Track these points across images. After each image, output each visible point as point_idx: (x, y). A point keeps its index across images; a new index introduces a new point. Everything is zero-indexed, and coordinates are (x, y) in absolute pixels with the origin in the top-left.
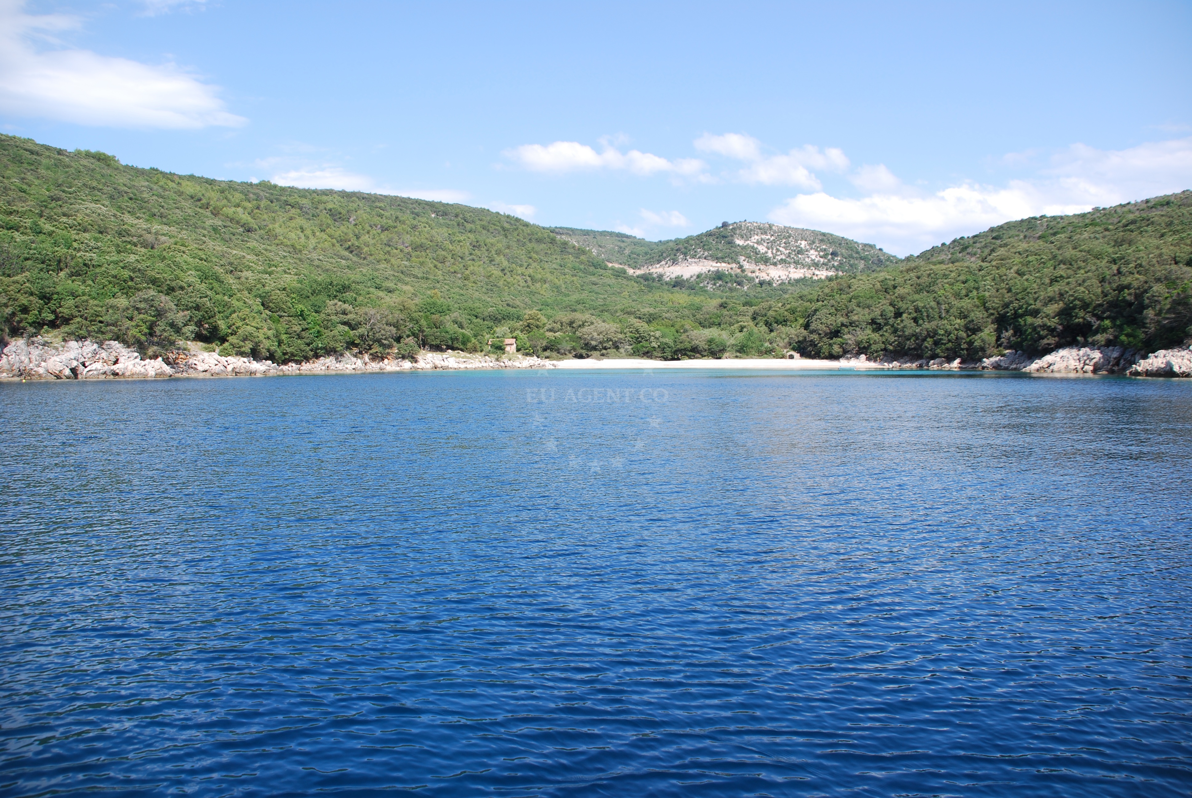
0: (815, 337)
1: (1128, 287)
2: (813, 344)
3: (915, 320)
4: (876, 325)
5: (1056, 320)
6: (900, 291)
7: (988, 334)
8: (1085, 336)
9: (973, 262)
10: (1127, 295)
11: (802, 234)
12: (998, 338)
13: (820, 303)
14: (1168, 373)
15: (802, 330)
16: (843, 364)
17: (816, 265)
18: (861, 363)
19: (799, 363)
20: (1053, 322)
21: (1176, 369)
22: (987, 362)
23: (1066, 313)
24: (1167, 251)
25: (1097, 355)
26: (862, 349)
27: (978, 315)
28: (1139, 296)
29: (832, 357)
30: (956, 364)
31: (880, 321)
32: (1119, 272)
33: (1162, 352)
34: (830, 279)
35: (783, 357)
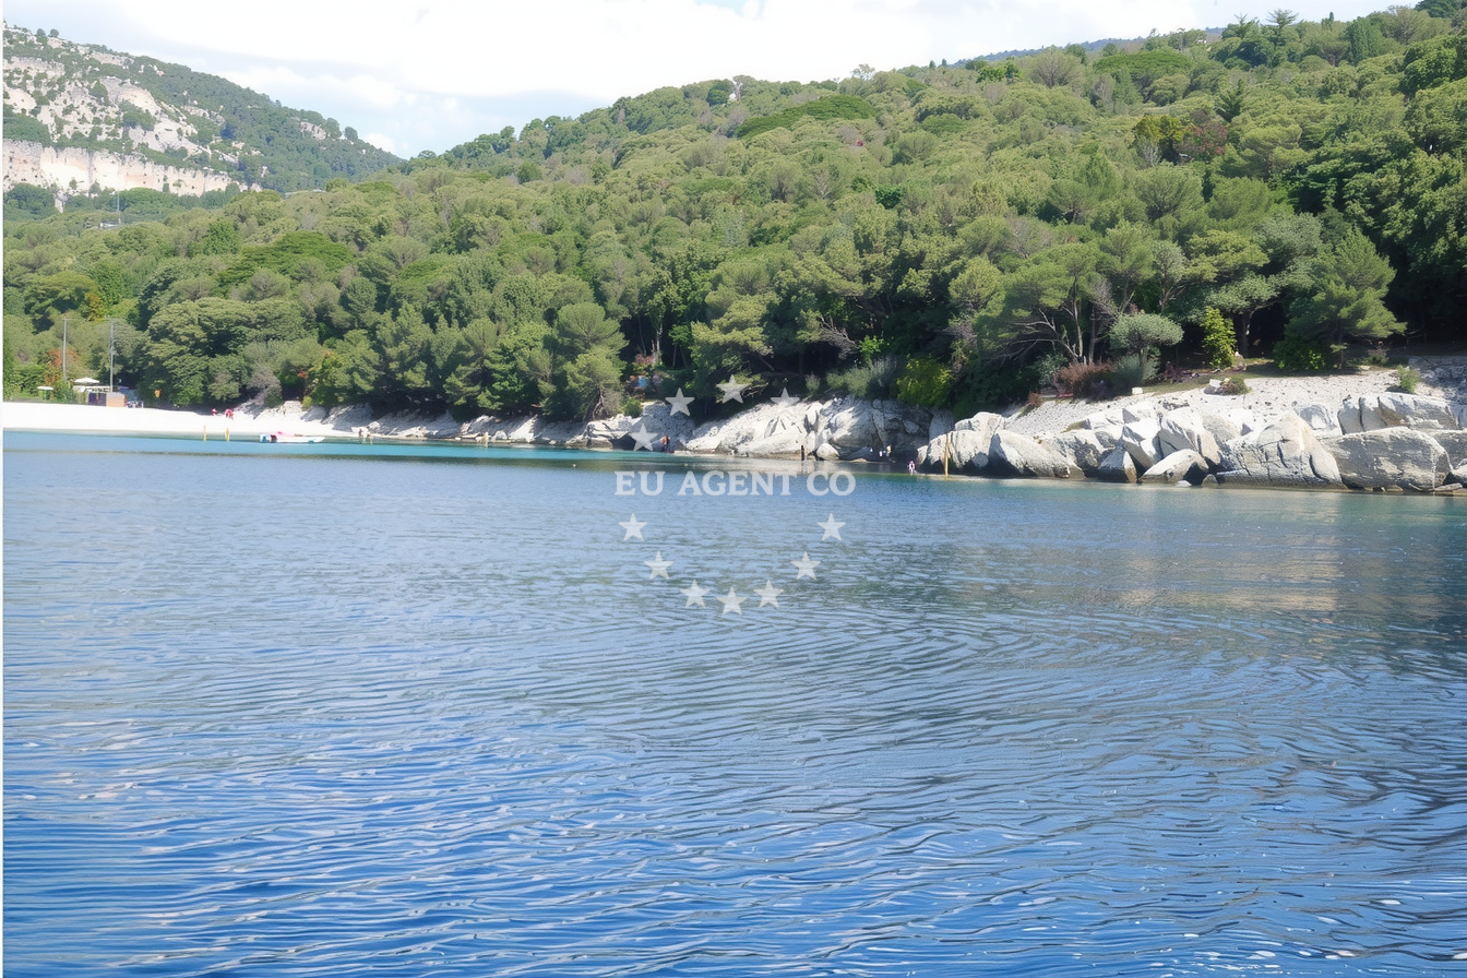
0: (162, 349)
1: (918, 262)
2: (160, 370)
3: (430, 319)
4: (328, 328)
5: (756, 332)
6: (394, 241)
7: (602, 360)
8: (821, 375)
9: (577, 180)
10: (918, 281)
11: (142, 71)
12: (628, 373)
13: (181, 260)
14: (995, 466)
15: (131, 330)
16: (239, 422)
17: (173, 158)
18: (292, 423)
19: (122, 417)
20: (755, 338)
21: (1013, 456)
22: (598, 426)
23: (781, 318)
24: (1004, 184)
25: (846, 420)
26: (292, 388)
27: (582, 311)
28: (940, 285)
29: (208, 404)
30: (525, 431)
31: (339, 315)
32: (901, 227)
33: (982, 418)
34: (211, 200)
35: (72, 399)
